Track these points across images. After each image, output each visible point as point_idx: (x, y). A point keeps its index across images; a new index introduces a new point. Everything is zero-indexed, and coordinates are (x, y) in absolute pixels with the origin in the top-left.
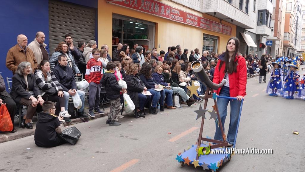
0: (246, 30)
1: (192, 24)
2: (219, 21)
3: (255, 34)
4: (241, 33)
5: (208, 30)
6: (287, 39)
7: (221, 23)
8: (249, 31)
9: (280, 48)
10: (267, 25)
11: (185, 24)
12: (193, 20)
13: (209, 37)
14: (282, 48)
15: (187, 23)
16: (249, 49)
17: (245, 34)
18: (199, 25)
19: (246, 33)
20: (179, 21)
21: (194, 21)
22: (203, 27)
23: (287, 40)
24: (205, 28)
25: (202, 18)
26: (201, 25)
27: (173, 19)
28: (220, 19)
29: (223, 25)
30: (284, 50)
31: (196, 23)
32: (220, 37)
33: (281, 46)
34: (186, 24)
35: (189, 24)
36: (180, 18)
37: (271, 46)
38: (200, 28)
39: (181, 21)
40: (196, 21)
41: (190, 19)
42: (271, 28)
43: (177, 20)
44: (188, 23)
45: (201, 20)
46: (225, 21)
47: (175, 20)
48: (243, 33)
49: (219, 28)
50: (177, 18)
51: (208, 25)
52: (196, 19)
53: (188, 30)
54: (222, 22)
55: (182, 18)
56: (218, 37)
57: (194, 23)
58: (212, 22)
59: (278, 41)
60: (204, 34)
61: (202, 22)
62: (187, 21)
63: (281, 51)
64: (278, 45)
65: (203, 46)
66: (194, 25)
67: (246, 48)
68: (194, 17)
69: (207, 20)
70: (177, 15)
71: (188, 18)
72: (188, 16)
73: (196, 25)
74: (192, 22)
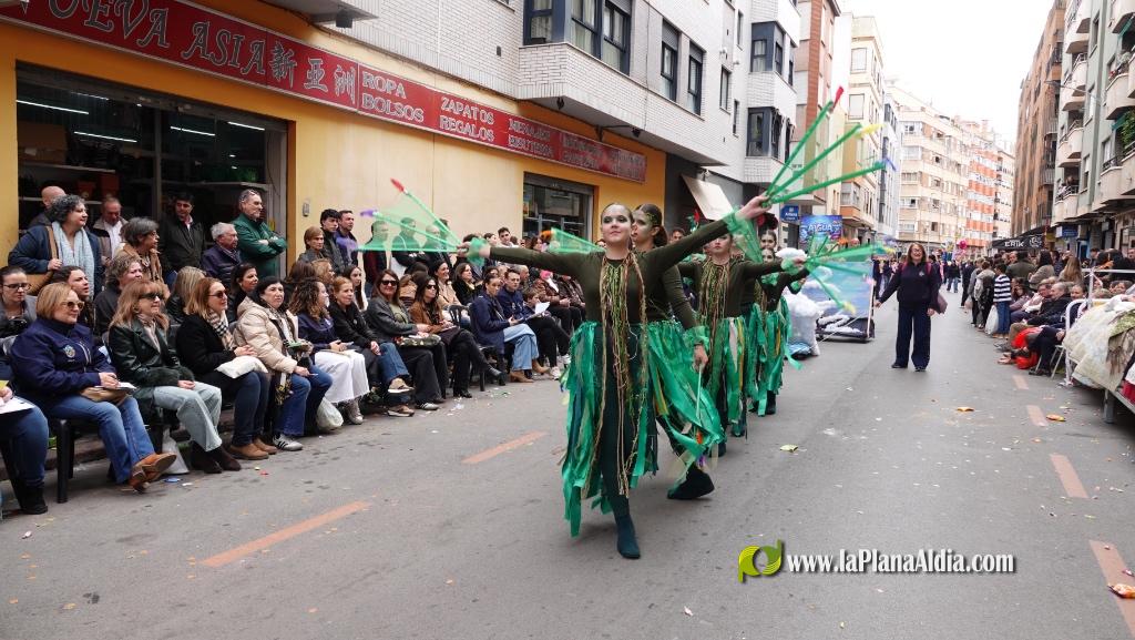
0: (705, 170)
1: (467, 136)
2: (593, 131)
3: (740, 183)
4: (685, 178)
5: (542, 160)
6: (851, 201)
7: (600, 140)
8: (712, 173)
10: (776, 154)
11: (434, 134)
12: (472, 122)
13: (554, 186)
15: (440, 129)
17: (701, 183)
18: (502, 139)
19: (704, 180)
20: (403, 119)
21: (480, 124)
22: (522, 150)
23: (852, 204)
24: (529, 152)
25: (516, 119)
26: (510, 140)
27: (373, 112)
28: (596, 126)
29: (607, 149)
31: (489, 133)
34: (439, 135)
35: (456, 133)
36: (409, 113)
38: (506, 151)
39: (413, 122)
40: (487, 126)
41: (459, 117)
42: (795, 166)
43: (395, 118)
44: (448, 131)
45: (513, 125)
46: (619, 135)
47: (384, 115)
48: (695, 177)
50: (393, 109)
51: (543, 142)
52: (488, 118)
54: (607, 135)
55: (417, 114)
56: (593, 189)
57: (477, 133)
59: (822, 208)
60: (527, 175)
61: (513, 133)
62: (444, 122)
66: (479, 139)
68: (478, 114)
69: (536, 126)
70: (392, 97)
71: (450, 114)
72: (447, 106)
73: (486, 141)
74: (468, 128)
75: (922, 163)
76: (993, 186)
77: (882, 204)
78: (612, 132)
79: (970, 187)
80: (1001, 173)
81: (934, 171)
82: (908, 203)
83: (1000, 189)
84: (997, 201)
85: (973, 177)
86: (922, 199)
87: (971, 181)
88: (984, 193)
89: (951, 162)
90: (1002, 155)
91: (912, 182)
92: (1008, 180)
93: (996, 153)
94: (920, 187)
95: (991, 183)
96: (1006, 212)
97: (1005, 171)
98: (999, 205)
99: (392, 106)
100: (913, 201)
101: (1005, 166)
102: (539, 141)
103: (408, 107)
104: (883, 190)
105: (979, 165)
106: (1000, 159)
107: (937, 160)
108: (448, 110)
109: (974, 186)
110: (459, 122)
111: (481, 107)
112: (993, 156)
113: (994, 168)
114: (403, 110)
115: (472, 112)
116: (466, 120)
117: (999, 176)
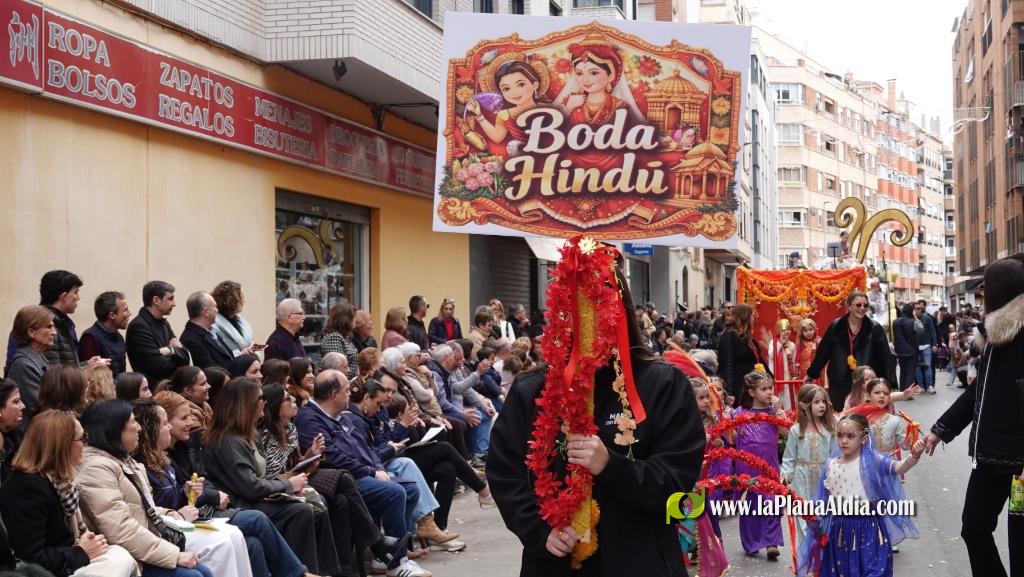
1: (197, 129)
2: (367, 113)
5: (302, 167)
7: (379, 127)
9: (690, 270)
11: (145, 126)
12: (202, 103)
13: (315, 210)
14: (701, 265)
15: (161, 119)
16: (543, 273)
18: (245, 134)
20: (106, 103)
21: (214, 108)
22: (274, 150)
24: (282, 153)
25: (264, 96)
26: (257, 134)
27: (64, 91)
28: (374, 104)
29: (391, 144)
30: (709, 276)
31: (228, 122)
32: (378, 209)
33: (697, 260)
34: (156, 128)
35: (181, 125)
36: (115, 95)
37: (647, 259)
38: (250, 153)
39: (121, 107)
40: (225, 111)
41: (183, 97)
43: (95, 101)
44: (171, 122)
45: (261, 107)
46: (405, 119)
47: (79, 96)
49: (372, 158)
50: (92, 87)
51: (304, 136)
52: (226, 99)
53: (172, 168)
54: (388, 120)
55: (127, 90)
56: (369, 213)
57: (211, 122)
58: (329, 120)
60: (280, 193)
61: (261, 121)
62: (162, 106)
63: (697, 283)
64: (682, 254)
65: (281, 264)
66: (213, 134)
67: (526, 273)
68: (212, 88)
69: (293, 108)
70: (89, 64)
71: (172, 92)
72: (168, 78)
73: (223, 136)
74: (197, 116)
75: (805, 151)
76: (913, 188)
77: (757, 222)
78: (397, 115)
79: (880, 190)
80: (923, 166)
81: (823, 164)
82: (789, 221)
83: (924, 190)
84: (921, 211)
85: (883, 174)
86: (812, 212)
87: (880, 181)
88: (901, 198)
89: (848, 148)
90: (922, 137)
91: (793, 183)
92: (933, 177)
93: (913, 134)
94: (806, 192)
95: (911, 183)
96: (935, 229)
97: (928, 163)
98: (923, 218)
99: (92, 80)
100: (797, 216)
101: (927, 155)
102: (295, 133)
103: (113, 81)
104: (756, 199)
105: (890, 153)
106: (919, 143)
107: (828, 146)
108: (170, 84)
109: (885, 187)
110: (186, 104)
111: (216, 78)
112: (909, 138)
113: (913, 158)
114: (107, 85)
115: (203, 86)
116: (195, 101)
117: (920, 171)
